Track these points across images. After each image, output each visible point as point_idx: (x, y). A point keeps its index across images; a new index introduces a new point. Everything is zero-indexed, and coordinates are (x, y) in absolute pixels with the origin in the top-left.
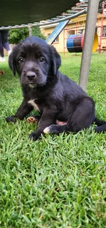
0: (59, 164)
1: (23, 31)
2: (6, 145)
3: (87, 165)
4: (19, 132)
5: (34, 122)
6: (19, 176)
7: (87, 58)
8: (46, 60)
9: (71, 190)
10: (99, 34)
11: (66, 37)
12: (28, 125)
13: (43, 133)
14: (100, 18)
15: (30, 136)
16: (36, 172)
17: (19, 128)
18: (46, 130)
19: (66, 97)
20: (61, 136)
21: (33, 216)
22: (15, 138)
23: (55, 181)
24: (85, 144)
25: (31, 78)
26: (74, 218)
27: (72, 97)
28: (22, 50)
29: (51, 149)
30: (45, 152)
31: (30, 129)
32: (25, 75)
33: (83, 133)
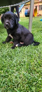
0: (21, 56)
1: (7, 8)
2: (3, 51)
3: (30, 55)
4: (7, 47)
5: (12, 43)
6: (8, 60)
7: (31, 19)
8: (13, 20)
9: (25, 63)
10: (38, 9)
11: (24, 10)
12: (10, 44)
13: (16, 46)
14: (38, 2)
15: (11, 48)
16: (13, 58)
17: (7, 45)
18: (17, 45)
19: (22, 33)
20: (22, 47)
21: (13, 70)
22: (6, 49)
23: (20, 60)
24: (30, 49)
25: (7, 25)
26: (25, 69)
27: (24, 33)
28: (5, 16)
29: (19, 51)
30: (16, 52)
31: (11, 46)
32: (5, 24)
33: (29, 46)
